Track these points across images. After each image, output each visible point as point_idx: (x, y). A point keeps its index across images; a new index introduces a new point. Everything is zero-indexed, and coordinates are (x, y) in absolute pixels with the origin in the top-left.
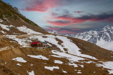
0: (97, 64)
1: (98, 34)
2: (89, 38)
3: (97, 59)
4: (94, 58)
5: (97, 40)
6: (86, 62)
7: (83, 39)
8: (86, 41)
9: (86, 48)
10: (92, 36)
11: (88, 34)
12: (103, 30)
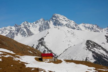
0: (14, 58)
1: (16, 30)
2: (7, 34)
3: (15, 54)
4: (12, 52)
5: (15, 35)
6: (4, 56)
7: (1, 34)
8: (4, 36)
9: (4, 43)
10: (11, 31)
11: (6, 29)
12: (21, 26)
